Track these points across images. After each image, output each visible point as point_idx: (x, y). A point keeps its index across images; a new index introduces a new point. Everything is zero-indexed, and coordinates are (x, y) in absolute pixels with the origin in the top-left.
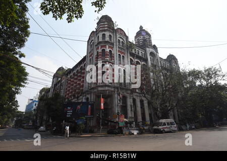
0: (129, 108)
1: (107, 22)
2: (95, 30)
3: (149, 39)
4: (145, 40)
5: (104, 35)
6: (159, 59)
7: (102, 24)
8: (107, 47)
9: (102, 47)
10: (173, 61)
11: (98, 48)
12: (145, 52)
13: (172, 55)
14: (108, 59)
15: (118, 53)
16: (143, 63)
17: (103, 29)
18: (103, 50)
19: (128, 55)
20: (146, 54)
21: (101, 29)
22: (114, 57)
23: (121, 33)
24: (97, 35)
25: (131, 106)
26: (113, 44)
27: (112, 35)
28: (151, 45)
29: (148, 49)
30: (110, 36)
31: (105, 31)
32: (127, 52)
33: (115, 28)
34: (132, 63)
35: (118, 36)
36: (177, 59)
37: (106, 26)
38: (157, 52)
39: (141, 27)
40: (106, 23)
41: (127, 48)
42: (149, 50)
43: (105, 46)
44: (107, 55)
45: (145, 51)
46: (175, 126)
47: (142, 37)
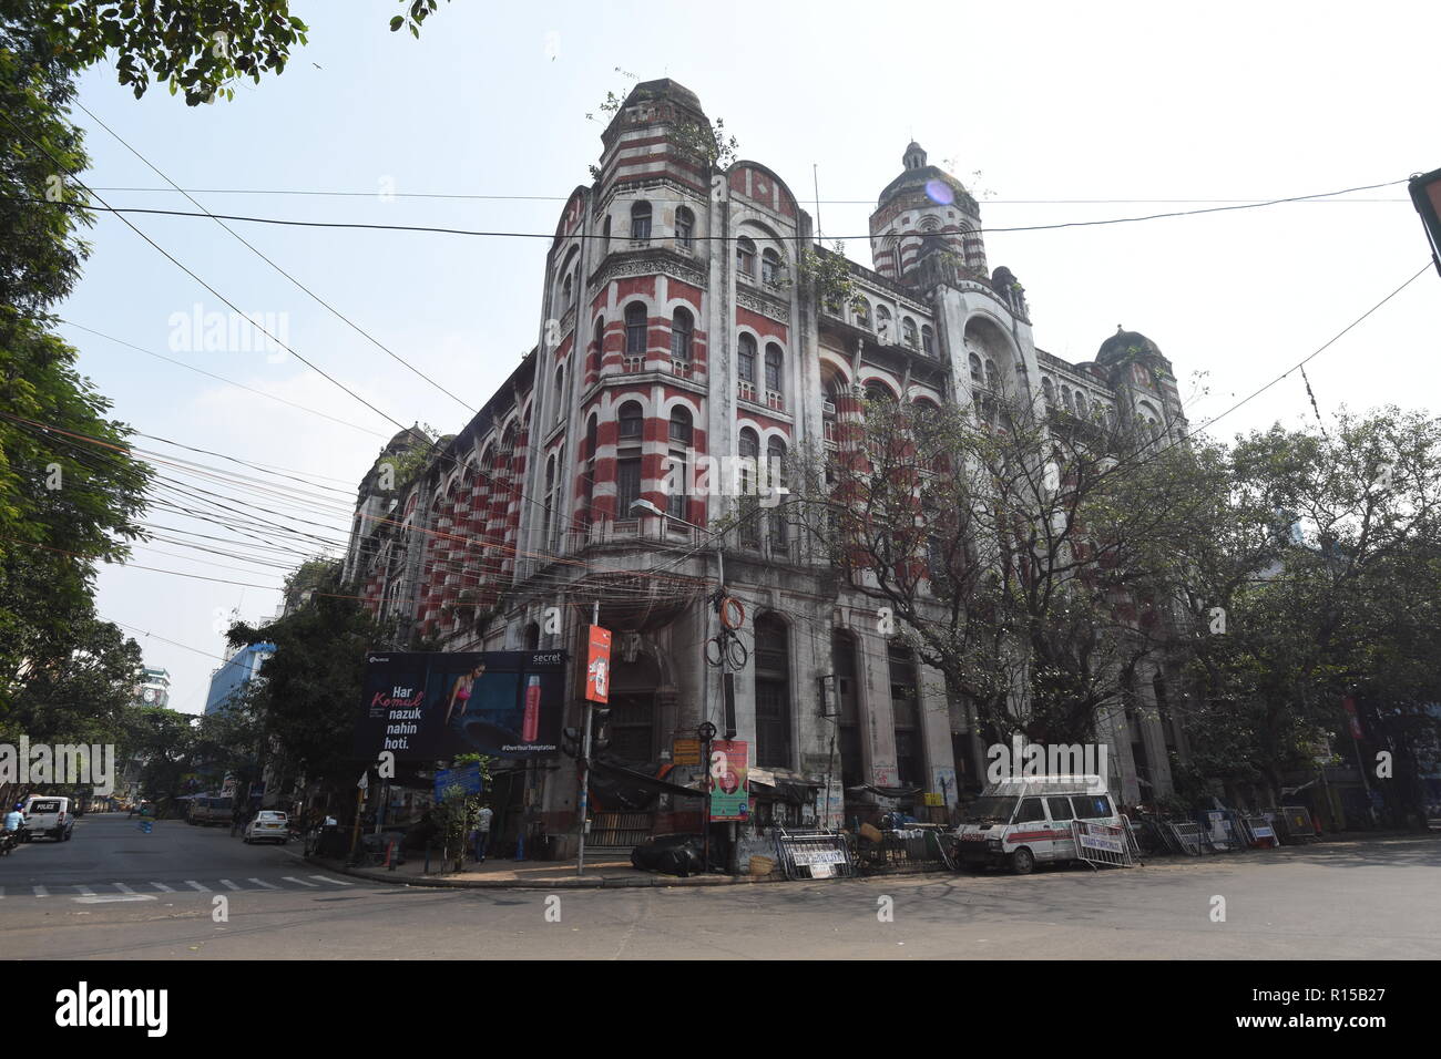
0: (804, 696)
1: (666, 124)
2: (589, 182)
3: (966, 228)
4: (933, 239)
5: (642, 210)
6: (1032, 364)
7: (634, 136)
8: (662, 285)
9: (626, 286)
10: (1139, 375)
11: (601, 300)
12: (935, 317)
13: (1136, 339)
14: (664, 366)
15: (736, 330)
16: (915, 392)
17: (639, 169)
18: (636, 310)
19: (804, 341)
20: (936, 332)
21: (624, 172)
22: (703, 353)
23: (757, 197)
24: (598, 209)
25: (820, 681)
26: (699, 267)
27: (698, 210)
28: (976, 273)
29: (950, 298)
30: (684, 214)
31: (649, 181)
32: (803, 316)
33: (723, 162)
34: (840, 391)
35: (739, 213)
36: (1166, 365)
37: (658, 148)
38: (1020, 315)
39: (914, 155)
40: (659, 132)
41: (803, 297)
42: (961, 304)
43: (647, 283)
44: (660, 339)
45: (936, 314)
46: (1115, 820)
47: (915, 216)
